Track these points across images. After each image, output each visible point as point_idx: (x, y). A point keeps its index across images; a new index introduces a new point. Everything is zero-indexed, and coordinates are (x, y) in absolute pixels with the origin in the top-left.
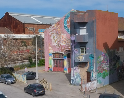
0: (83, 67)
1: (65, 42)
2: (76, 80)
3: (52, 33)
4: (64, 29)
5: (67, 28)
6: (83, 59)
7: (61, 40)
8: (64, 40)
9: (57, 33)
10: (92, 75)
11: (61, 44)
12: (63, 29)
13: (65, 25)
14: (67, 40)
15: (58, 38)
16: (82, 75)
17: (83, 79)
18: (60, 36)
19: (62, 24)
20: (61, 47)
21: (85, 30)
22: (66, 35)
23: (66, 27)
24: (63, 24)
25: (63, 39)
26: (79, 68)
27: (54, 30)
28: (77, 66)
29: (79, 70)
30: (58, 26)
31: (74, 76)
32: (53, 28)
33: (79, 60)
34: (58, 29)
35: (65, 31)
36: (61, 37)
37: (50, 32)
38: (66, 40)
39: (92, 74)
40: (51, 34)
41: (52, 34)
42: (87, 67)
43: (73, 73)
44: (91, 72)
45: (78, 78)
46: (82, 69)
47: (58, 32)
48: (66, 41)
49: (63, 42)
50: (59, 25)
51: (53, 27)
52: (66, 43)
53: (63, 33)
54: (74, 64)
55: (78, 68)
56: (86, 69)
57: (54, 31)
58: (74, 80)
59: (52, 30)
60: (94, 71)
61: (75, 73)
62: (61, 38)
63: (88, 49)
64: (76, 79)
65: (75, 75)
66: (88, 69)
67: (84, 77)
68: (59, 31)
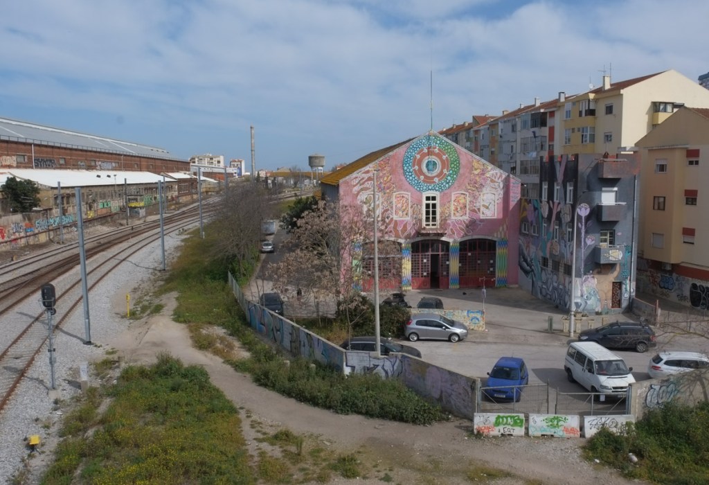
0: (606, 273)
1: (405, 213)
2: (586, 303)
3: (362, 187)
4: (403, 178)
5: (413, 176)
6: (621, 256)
7: (392, 207)
8: (404, 208)
9: (381, 189)
10: (626, 289)
11: (391, 217)
12: (401, 180)
13: (406, 168)
14: (412, 207)
15: (382, 203)
16: (601, 290)
17: (604, 298)
18: (390, 197)
19: (396, 166)
20: (392, 225)
21: (613, 195)
22: (409, 194)
23: (410, 174)
24: (400, 165)
25: (399, 205)
26: (596, 276)
27: (369, 179)
28: (591, 272)
29: (596, 280)
30: (383, 169)
31: (582, 296)
32: (366, 176)
33: (611, 258)
34: (385, 179)
35: (407, 183)
36: (394, 200)
37: (355, 186)
38: (410, 206)
39: (626, 285)
40: (359, 192)
41: (362, 190)
42: (616, 274)
43: (579, 288)
44: (624, 282)
45: (593, 298)
46: (602, 277)
47: (383, 185)
48: (410, 211)
49: (400, 213)
50: (388, 169)
51: (367, 172)
52: (410, 215)
53: (400, 188)
54: (582, 270)
55: (593, 277)
56: (612, 277)
57: (369, 182)
58: (581, 304)
59: (363, 179)
60: (630, 280)
61: (584, 289)
62: (394, 203)
63: (619, 234)
64: (588, 302)
65: (585, 292)
66: (617, 277)
67: (606, 294)
68: (388, 184)
